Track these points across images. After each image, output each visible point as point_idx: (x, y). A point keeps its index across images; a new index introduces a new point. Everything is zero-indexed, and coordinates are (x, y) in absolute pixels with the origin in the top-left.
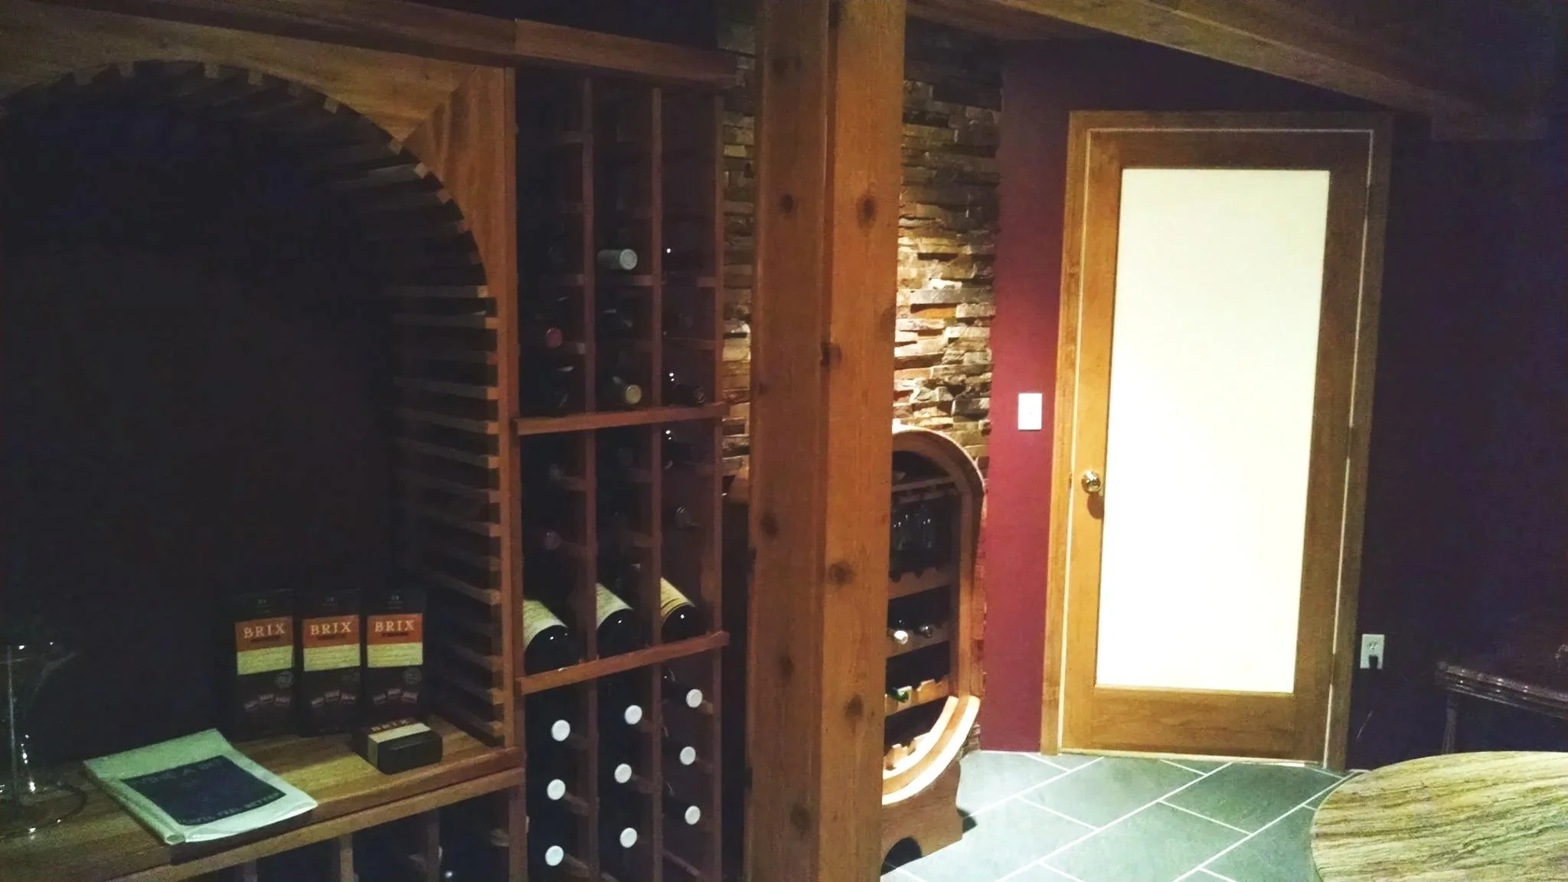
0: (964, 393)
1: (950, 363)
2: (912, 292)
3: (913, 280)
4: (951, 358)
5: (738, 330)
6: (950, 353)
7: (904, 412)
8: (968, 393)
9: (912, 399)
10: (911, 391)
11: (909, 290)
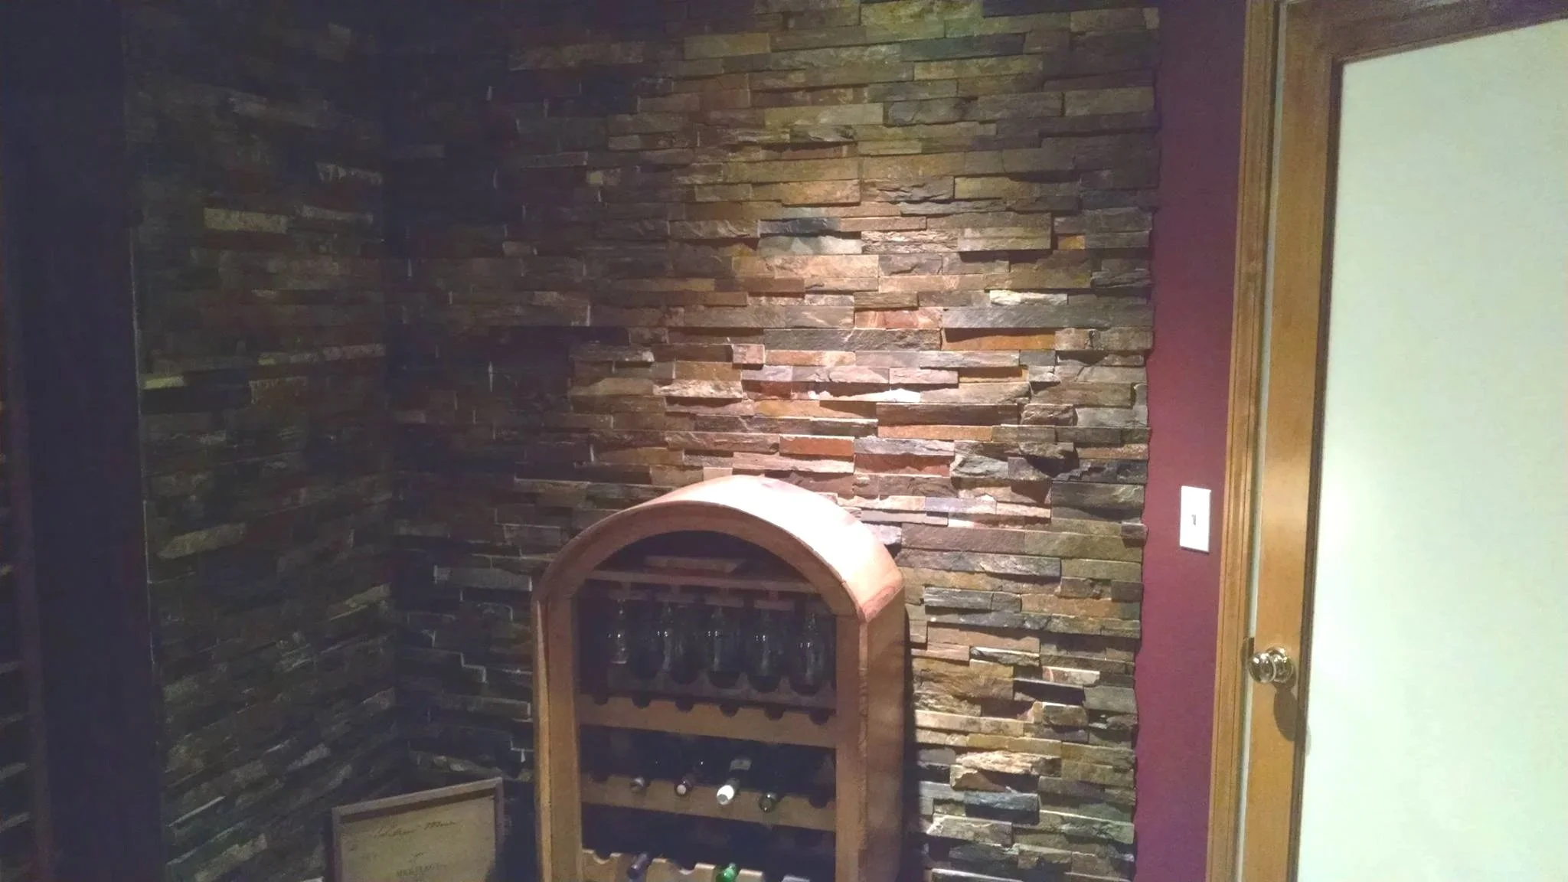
0: (1076, 473)
1: (1037, 421)
2: (945, 310)
3: (950, 292)
4: (1037, 414)
5: (635, 359)
6: (1035, 406)
7: (937, 488)
8: (1083, 473)
9: (953, 470)
10: (952, 458)
11: (941, 308)
